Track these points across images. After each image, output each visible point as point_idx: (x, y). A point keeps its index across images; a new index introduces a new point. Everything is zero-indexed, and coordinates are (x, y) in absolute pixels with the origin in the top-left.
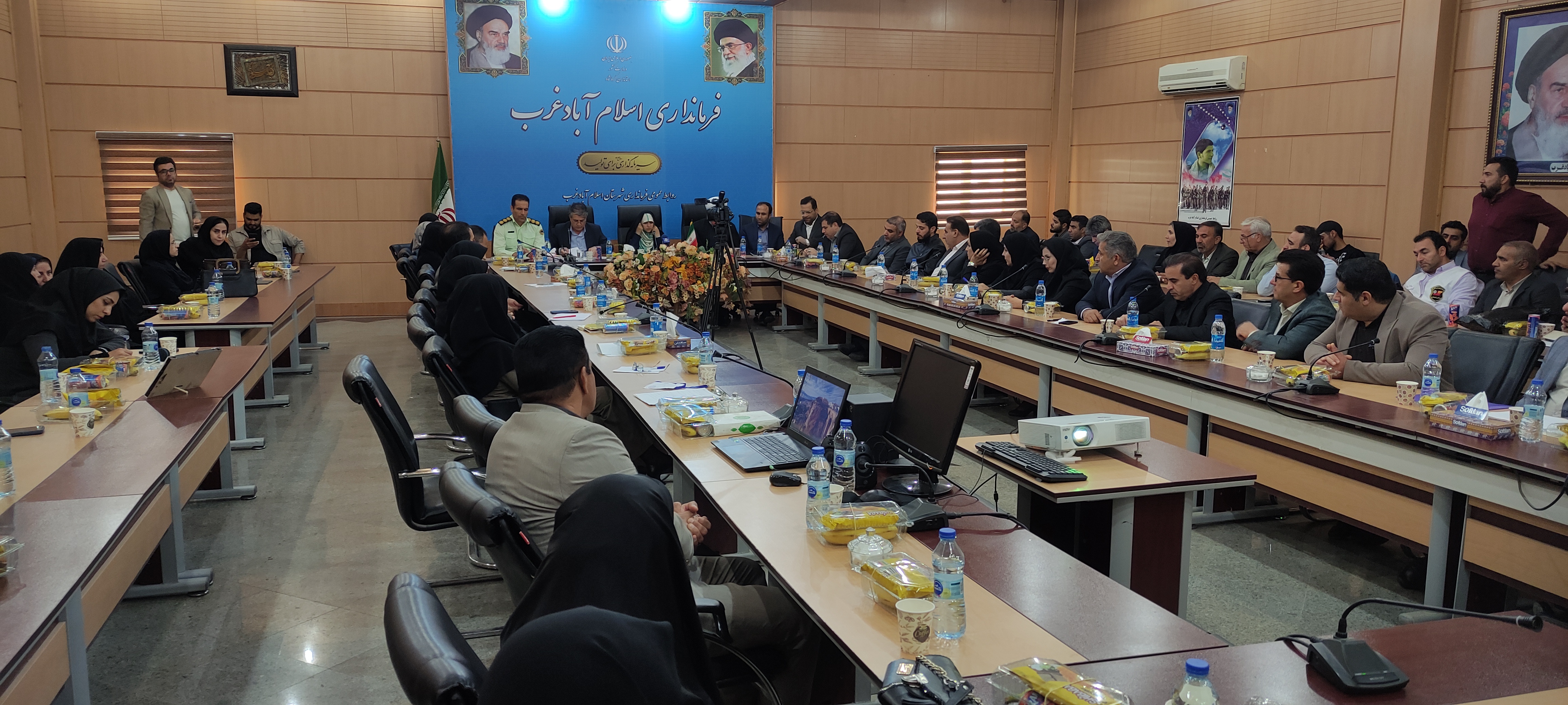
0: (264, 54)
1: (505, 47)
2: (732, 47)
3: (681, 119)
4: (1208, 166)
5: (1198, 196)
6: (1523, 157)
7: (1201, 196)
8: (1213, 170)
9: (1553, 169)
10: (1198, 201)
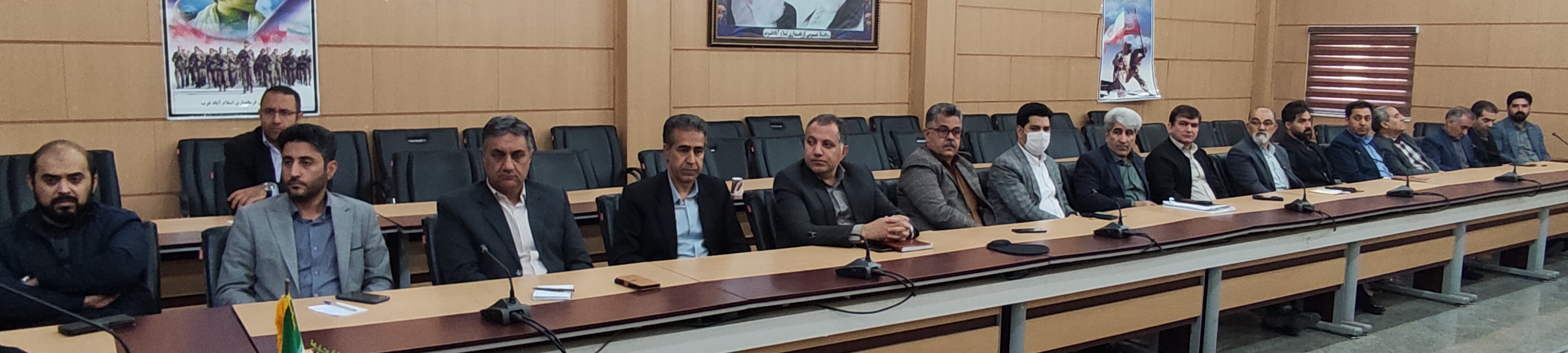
4: (245, 15)
5: (226, 66)
6: (741, 22)
7: (232, 65)
8: (260, 23)
9: (766, 34)
10: (226, 74)
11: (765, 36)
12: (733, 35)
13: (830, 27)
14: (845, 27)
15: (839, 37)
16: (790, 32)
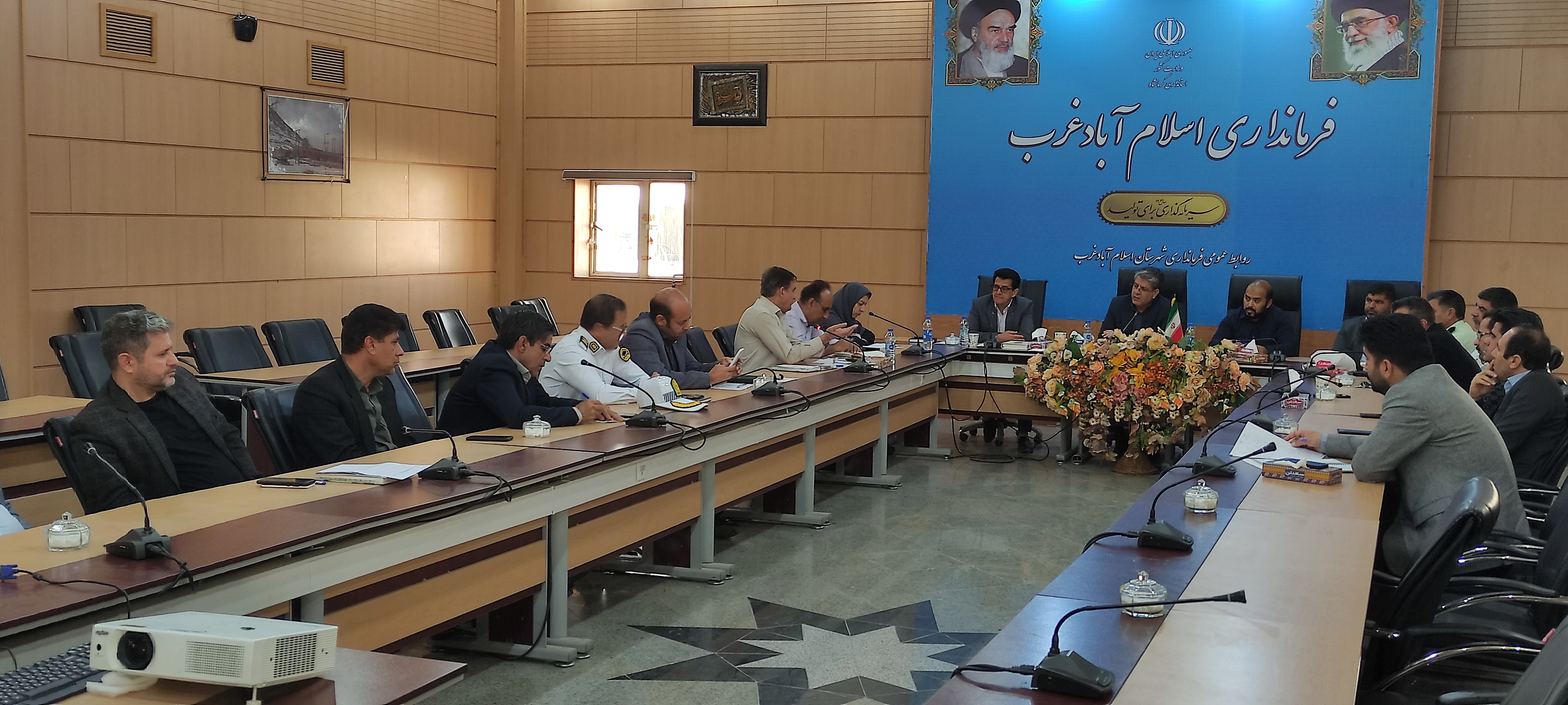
0: (734, 74)
1: (1008, 46)
2: (1362, 25)
3: (1264, 140)
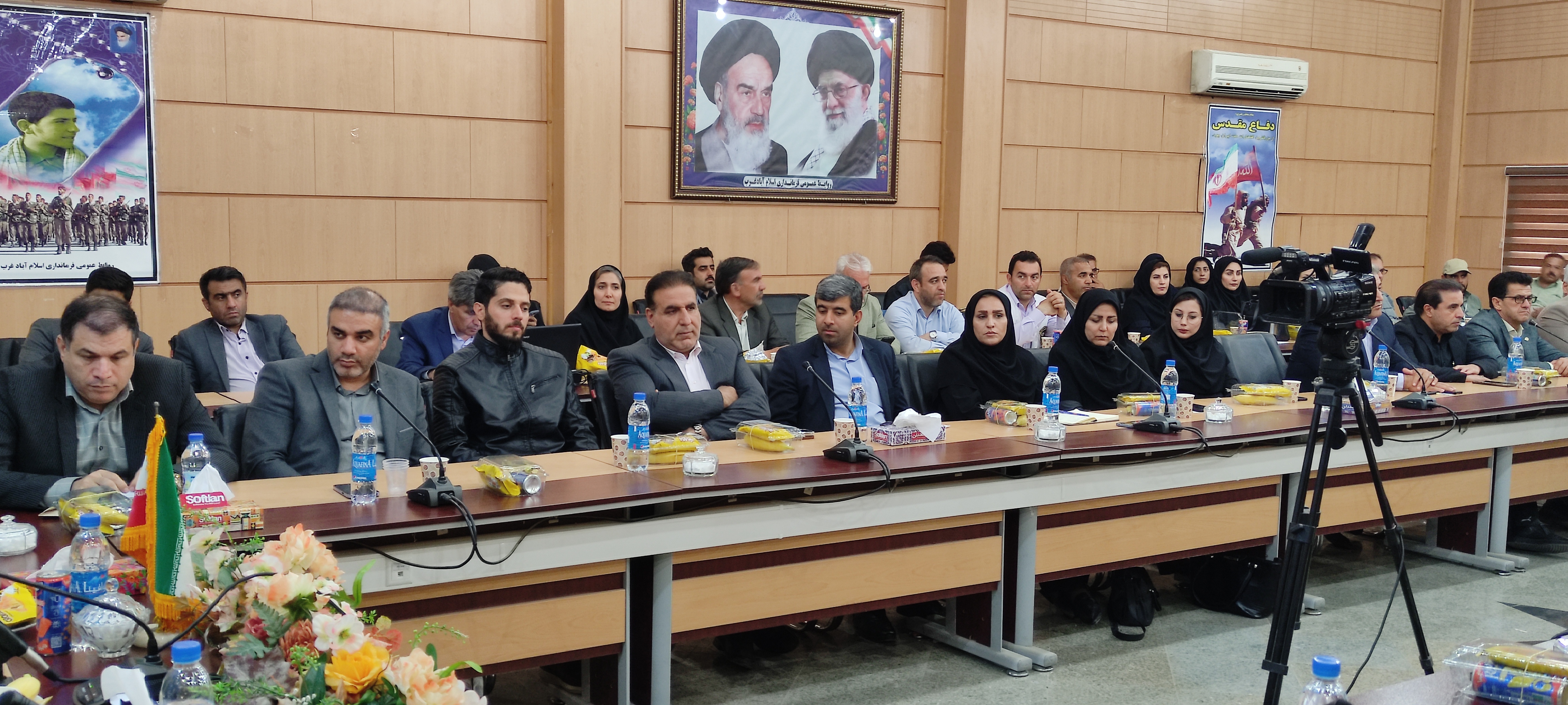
4: (60, 152)
5: (34, 218)
6: (715, 168)
7: (43, 217)
8: (81, 164)
9: (746, 183)
10: (35, 229)
11: (745, 185)
12: (702, 184)
13: (831, 174)
14: (852, 174)
15: (843, 188)
16: (779, 180)
